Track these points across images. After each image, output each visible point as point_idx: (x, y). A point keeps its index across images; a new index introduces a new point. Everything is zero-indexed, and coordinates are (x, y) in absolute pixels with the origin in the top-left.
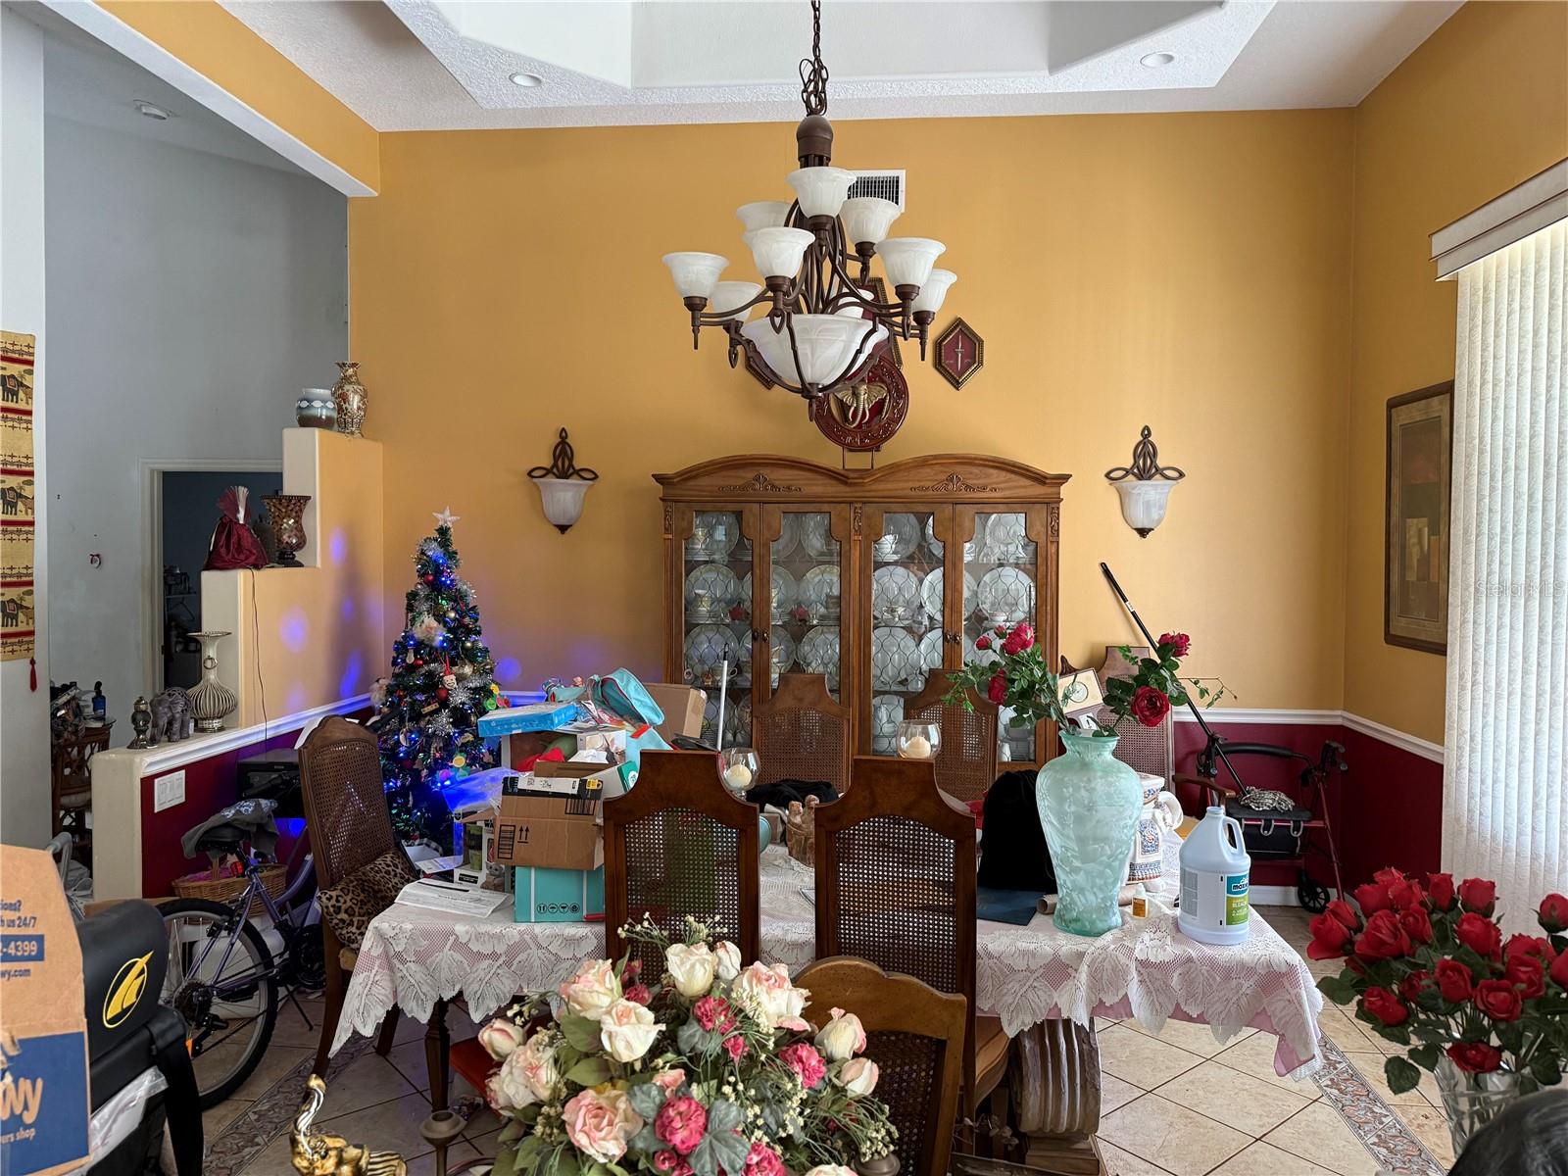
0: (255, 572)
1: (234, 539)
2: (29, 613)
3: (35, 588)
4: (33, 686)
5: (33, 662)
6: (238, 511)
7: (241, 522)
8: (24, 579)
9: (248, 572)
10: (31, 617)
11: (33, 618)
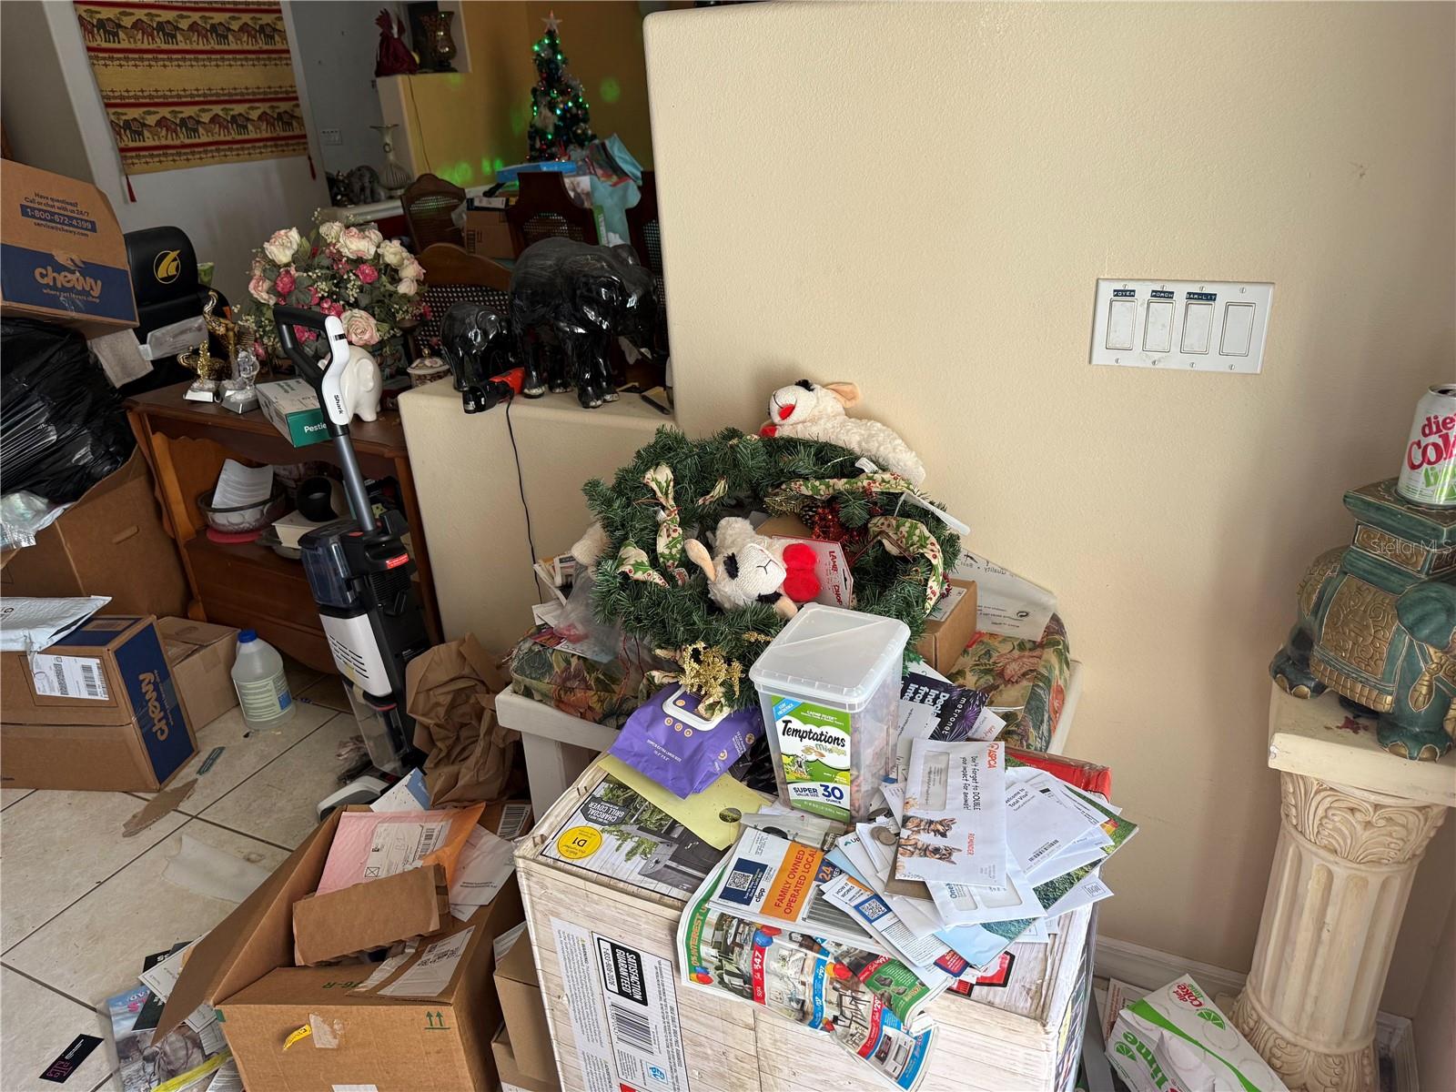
0: (411, 76)
1: (392, 50)
2: (300, 120)
3: (300, 102)
4: (314, 176)
5: (310, 158)
6: (392, 28)
7: (396, 36)
8: (291, 95)
9: (405, 77)
10: (302, 124)
11: (303, 125)
